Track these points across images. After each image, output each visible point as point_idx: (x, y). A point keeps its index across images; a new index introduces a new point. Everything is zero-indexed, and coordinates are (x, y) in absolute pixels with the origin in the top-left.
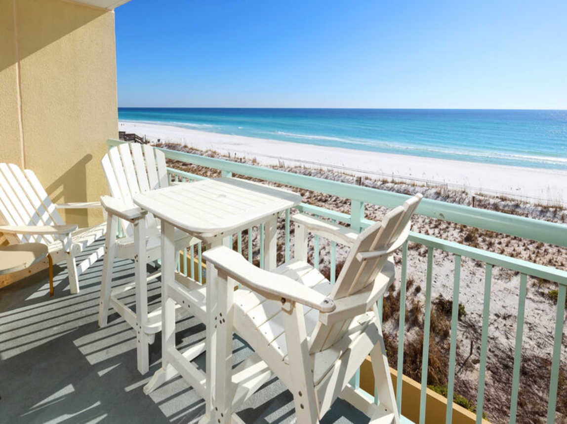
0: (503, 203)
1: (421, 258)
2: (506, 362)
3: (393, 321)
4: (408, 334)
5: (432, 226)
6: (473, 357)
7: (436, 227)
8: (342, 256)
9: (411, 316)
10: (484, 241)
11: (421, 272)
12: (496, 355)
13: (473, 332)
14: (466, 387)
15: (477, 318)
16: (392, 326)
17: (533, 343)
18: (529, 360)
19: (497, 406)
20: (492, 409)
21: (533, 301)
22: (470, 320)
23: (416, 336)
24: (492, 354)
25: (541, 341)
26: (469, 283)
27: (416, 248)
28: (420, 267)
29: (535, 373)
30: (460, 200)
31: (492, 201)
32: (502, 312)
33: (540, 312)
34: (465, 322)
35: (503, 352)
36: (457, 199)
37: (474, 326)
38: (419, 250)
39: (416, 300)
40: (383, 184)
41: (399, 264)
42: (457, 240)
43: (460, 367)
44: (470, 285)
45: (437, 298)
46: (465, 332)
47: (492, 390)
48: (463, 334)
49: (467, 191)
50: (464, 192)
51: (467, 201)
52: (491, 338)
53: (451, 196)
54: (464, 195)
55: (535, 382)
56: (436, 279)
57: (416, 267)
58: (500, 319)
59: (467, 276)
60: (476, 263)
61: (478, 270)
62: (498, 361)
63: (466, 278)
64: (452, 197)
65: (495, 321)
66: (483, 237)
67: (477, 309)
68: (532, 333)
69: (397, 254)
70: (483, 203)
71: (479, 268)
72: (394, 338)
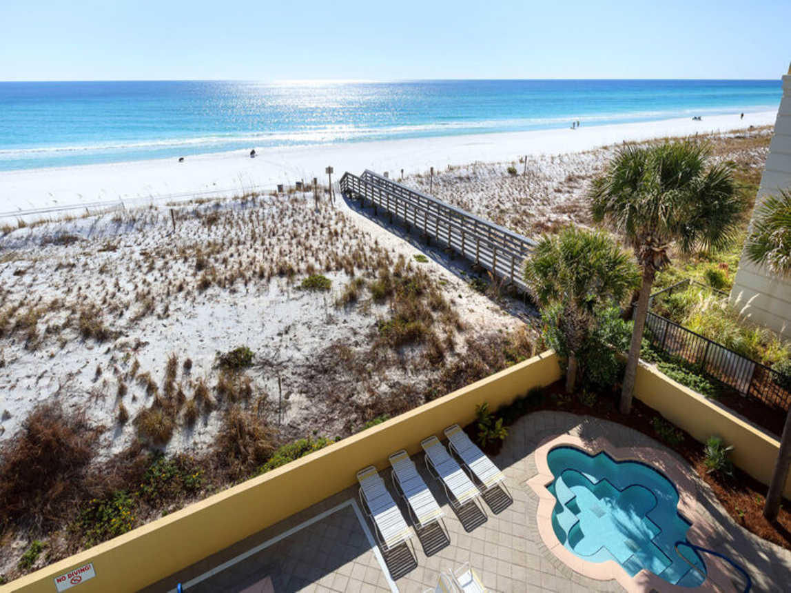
0: (203, 206)
1: (165, 322)
2: (309, 374)
3: (180, 429)
4: (209, 428)
5: (145, 270)
6: (284, 393)
7: (151, 268)
8: (26, 401)
9: (199, 404)
10: (216, 260)
11: (177, 340)
12: (300, 374)
13: (270, 368)
14: (295, 428)
15: (267, 350)
16: (182, 437)
17: (317, 339)
18: (323, 356)
19: (324, 420)
20: (323, 426)
21: (297, 300)
22: (261, 358)
23: (219, 423)
24: (295, 376)
25: (321, 333)
26: (237, 318)
27: (149, 312)
28: (172, 334)
29: (332, 365)
30: (151, 219)
31: (190, 208)
32: (282, 328)
33: (307, 306)
34: (258, 363)
35: (303, 366)
36: (148, 220)
37: (268, 361)
38: (155, 313)
39: (193, 379)
40: (5, 234)
41: (140, 348)
42: (189, 274)
43: (278, 415)
44: (240, 319)
45: (216, 359)
46: (265, 373)
47: (314, 410)
48: (263, 378)
49: (154, 205)
50: (151, 207)
51: (161, 217)
52: (288, 361)
53: (137, 217)
54: (153, 211)
55: (335, 372)
56: (200, 336)
57: (166, 338)
58: (284, 336)
59: (230, 311)
60: (228, 290)
61: (236, 297)
62: (305, 378)
63: (231, 313)
64: (139, 219)
65: (281, 341)
66: (212, 256)
67: (260, 341)
68: (312, 331)
69: (127, 336)
70: (180, 214)
71: (236, 295)
72: (194, 450)
